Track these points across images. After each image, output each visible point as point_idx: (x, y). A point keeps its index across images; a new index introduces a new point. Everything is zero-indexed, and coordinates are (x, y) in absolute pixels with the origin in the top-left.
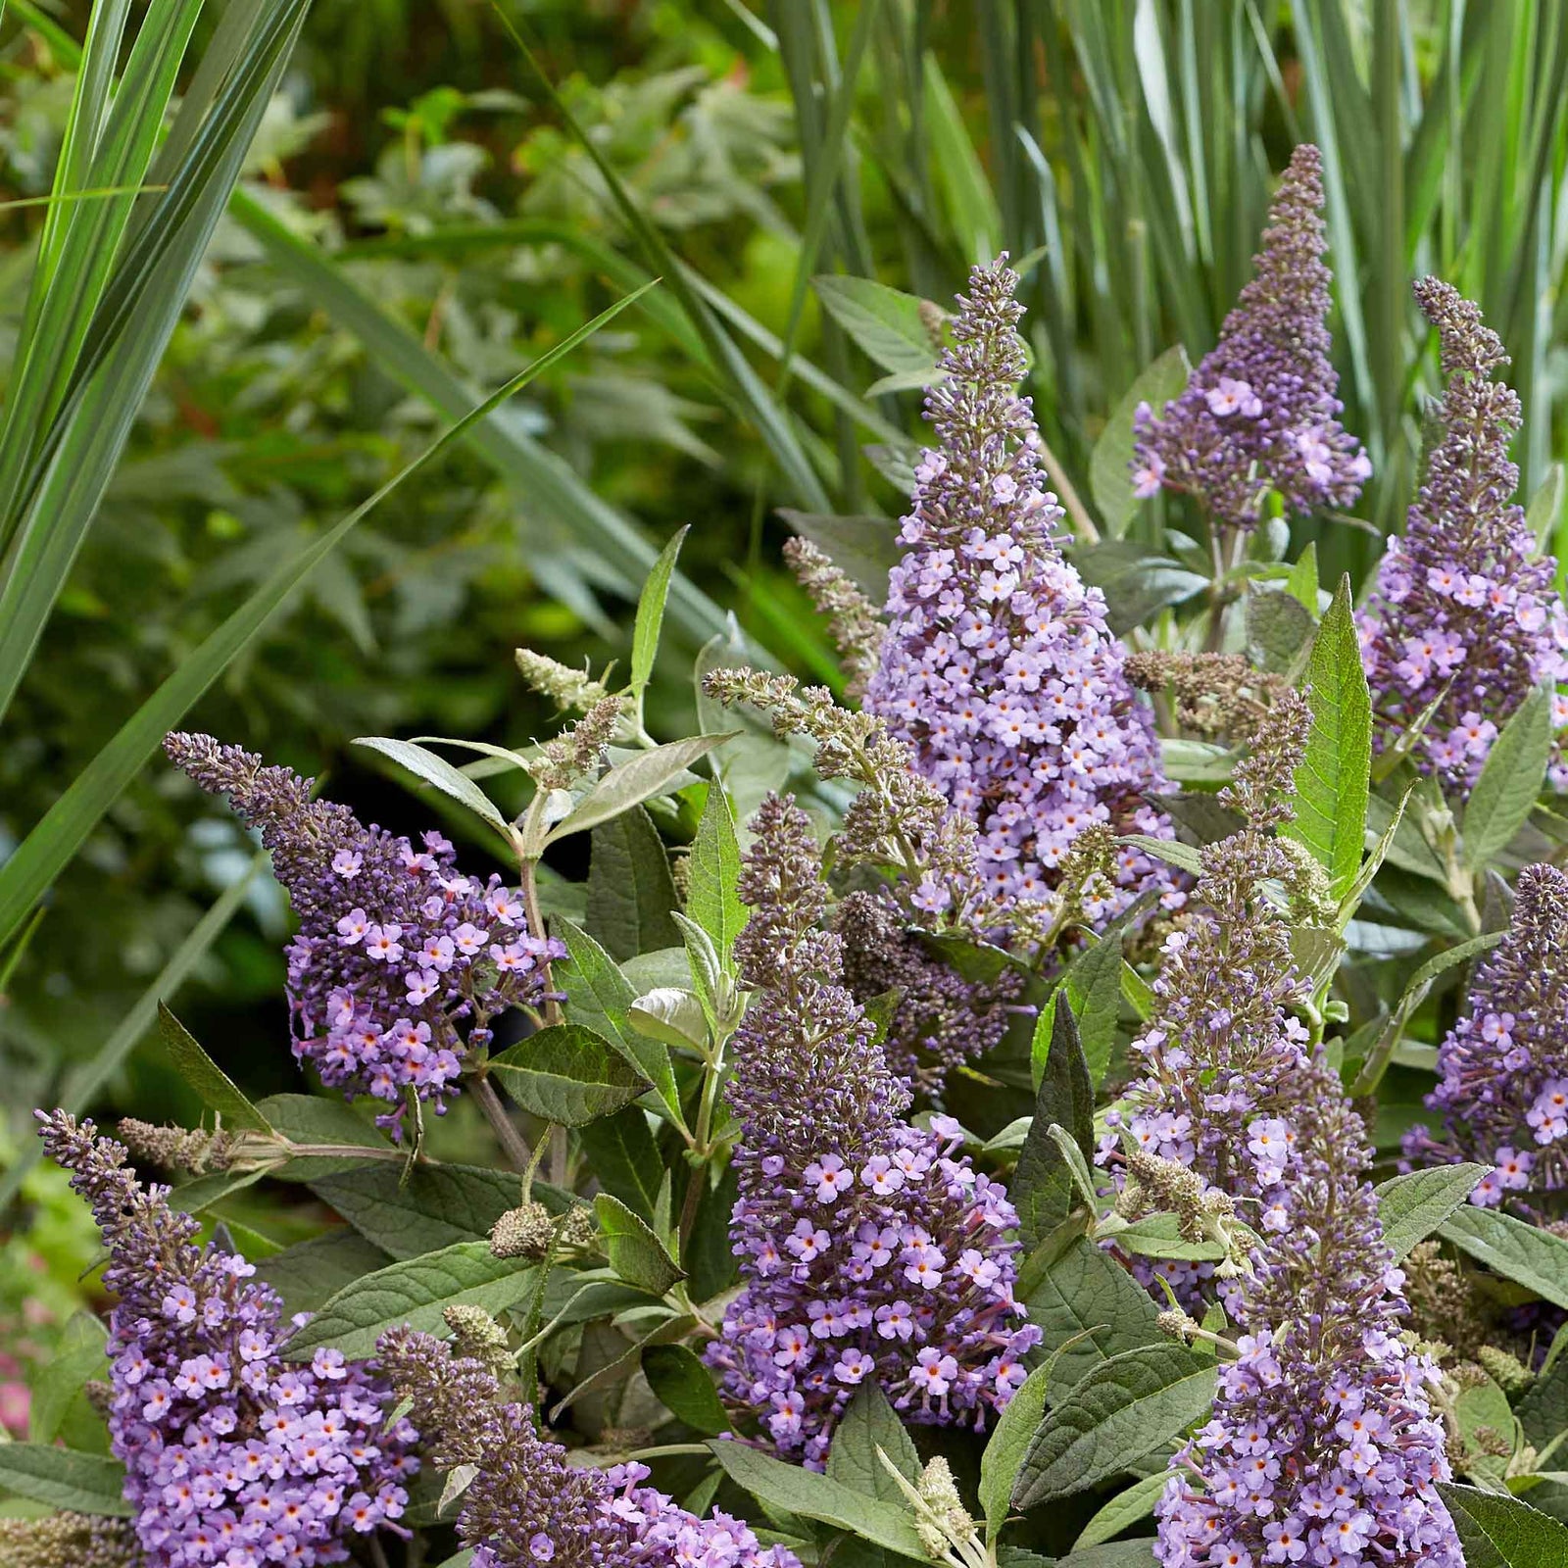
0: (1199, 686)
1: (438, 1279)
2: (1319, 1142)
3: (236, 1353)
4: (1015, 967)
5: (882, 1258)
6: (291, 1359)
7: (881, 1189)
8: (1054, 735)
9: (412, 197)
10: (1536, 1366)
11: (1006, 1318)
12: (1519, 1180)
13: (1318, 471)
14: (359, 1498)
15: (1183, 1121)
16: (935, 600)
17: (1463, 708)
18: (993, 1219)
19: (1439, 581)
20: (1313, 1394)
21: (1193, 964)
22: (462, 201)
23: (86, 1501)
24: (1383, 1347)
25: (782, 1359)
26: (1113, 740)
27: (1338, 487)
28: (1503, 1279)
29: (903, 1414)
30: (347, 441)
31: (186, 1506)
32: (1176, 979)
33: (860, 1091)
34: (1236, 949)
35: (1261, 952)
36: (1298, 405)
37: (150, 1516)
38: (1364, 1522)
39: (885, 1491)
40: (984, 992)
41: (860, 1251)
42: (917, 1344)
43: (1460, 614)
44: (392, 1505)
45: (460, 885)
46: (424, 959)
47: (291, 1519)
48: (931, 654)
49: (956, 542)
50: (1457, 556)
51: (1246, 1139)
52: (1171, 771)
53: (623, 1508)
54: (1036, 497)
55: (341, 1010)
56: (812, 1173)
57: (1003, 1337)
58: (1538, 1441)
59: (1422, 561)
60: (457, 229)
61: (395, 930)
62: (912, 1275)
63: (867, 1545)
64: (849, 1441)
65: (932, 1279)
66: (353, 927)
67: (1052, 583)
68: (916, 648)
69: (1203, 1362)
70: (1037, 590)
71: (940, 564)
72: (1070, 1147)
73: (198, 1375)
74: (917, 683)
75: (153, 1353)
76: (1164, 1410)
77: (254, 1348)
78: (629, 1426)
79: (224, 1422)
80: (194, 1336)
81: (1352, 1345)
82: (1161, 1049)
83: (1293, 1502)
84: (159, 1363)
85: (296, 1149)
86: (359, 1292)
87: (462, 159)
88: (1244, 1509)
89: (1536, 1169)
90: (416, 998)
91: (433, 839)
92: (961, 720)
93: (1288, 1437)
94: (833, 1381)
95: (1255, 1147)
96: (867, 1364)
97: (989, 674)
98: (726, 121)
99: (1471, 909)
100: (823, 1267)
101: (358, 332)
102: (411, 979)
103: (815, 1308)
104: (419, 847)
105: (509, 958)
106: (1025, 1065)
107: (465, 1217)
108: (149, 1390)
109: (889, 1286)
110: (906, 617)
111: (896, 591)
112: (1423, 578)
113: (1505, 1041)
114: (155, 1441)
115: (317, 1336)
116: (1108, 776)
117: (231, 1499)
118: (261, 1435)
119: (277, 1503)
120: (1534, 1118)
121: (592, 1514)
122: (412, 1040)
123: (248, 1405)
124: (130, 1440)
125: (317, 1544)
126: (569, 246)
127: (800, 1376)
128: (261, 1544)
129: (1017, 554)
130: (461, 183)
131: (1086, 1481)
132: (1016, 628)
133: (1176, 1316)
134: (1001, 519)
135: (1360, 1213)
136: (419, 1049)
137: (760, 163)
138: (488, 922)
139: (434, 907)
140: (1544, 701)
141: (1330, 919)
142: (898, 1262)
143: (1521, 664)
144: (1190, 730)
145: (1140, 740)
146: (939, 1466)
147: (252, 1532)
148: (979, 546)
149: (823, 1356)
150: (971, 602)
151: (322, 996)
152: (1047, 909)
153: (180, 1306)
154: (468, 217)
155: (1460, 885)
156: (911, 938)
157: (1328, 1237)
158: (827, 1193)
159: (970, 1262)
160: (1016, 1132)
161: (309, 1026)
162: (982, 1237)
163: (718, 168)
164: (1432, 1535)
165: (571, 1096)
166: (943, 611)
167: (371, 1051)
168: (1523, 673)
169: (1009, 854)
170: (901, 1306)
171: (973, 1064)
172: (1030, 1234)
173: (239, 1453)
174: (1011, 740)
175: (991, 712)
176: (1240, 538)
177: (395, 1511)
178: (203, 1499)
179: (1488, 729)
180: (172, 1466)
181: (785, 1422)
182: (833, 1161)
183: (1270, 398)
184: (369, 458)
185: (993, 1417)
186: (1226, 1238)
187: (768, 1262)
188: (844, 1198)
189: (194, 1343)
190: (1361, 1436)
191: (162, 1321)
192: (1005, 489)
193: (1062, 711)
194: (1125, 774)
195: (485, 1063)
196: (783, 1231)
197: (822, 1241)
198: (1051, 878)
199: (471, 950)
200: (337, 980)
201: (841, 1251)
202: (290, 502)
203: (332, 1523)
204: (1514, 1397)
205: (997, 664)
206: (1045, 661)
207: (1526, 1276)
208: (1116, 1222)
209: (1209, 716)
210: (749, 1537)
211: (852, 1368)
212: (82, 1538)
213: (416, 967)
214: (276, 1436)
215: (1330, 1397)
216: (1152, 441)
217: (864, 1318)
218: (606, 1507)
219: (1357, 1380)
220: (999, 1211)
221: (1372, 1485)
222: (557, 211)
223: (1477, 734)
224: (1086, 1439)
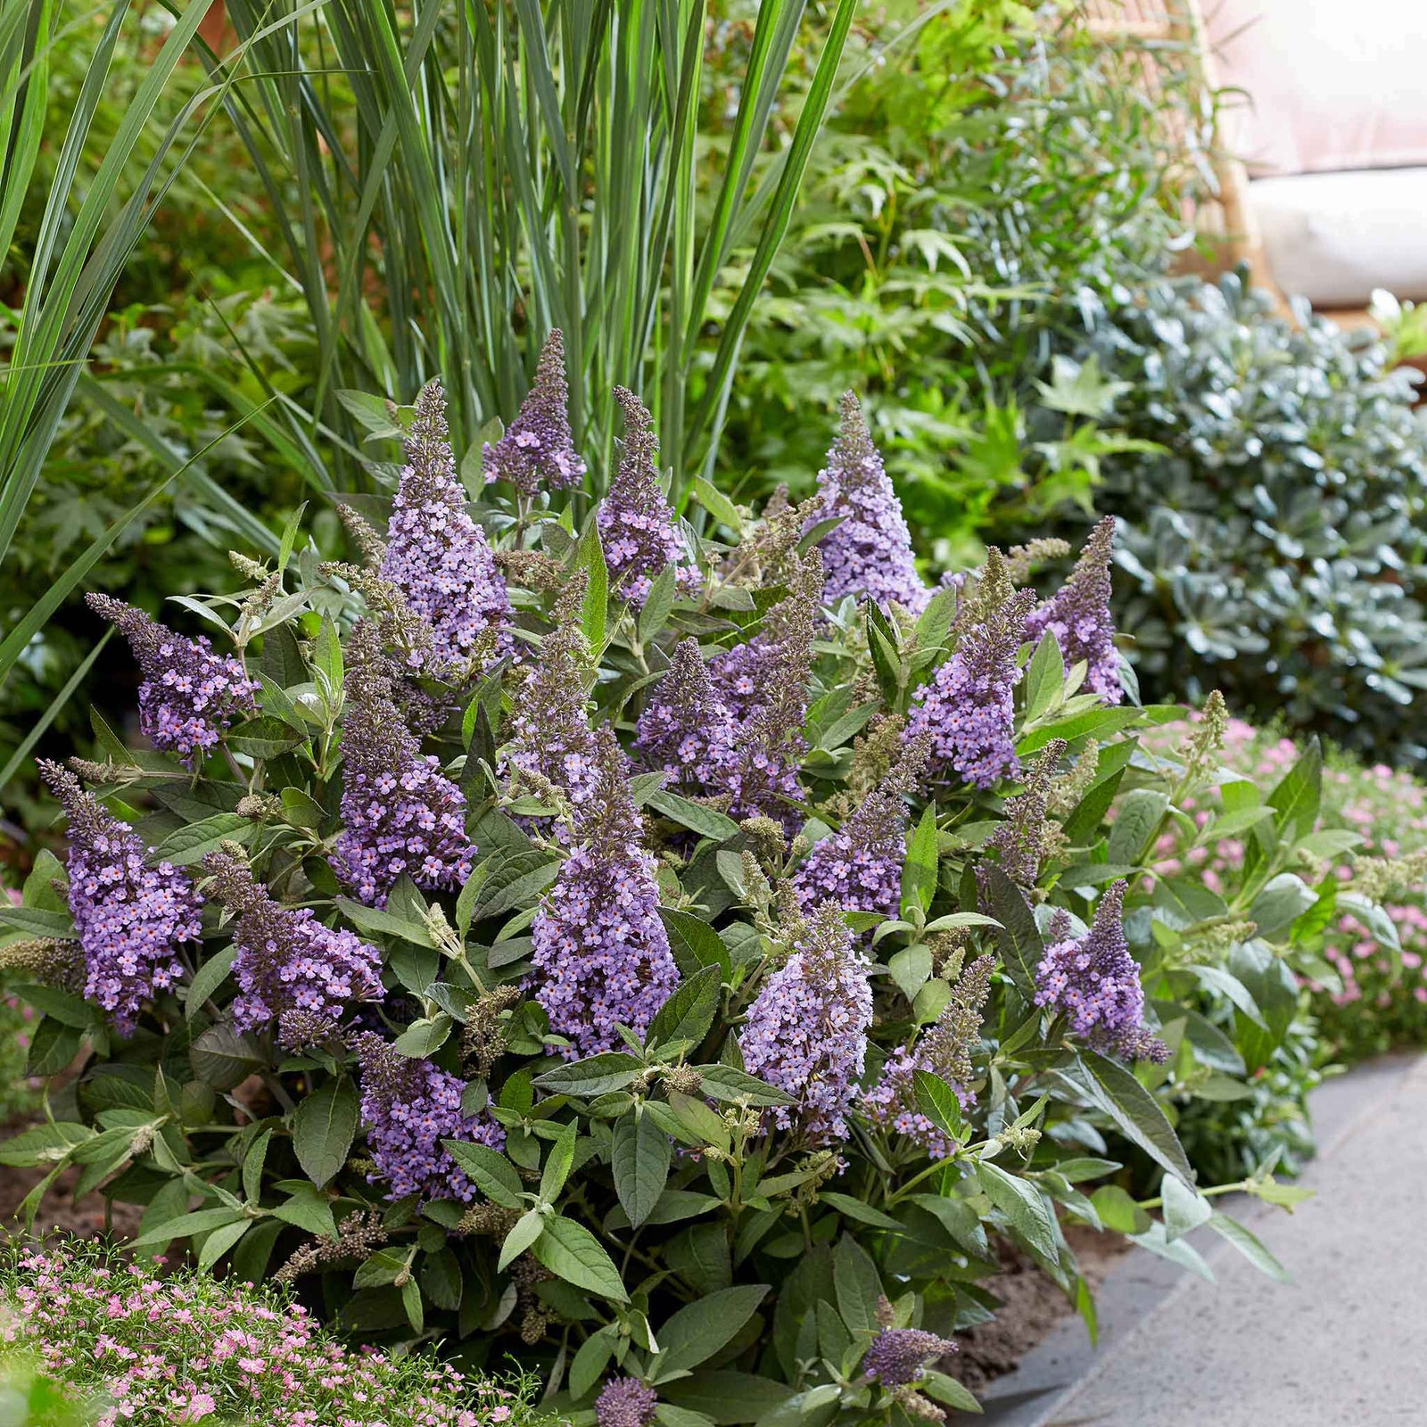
0: (525, 566)
1: (211, 829)
2: (607, 763)
3: (125, 866)
4: (450, 691)
5: (409, 818)
6: (150, 867)
7: (409, 788)
8: (464, 588)
9: (123, 352)
10: (687, 859)
11: (462, 843)
12: (675, 779)
13: (565, 471)
14: (181, 926)
15: (535, 756)
16: (411, 531)
17: (637, 574)
18: (454, 799)
19: (625, 518)
20: (603, 872)
21: (538, 687)
22: (147, 353)
23: (52, 932)
24: (634, 851)
25: (365, 862)
26: (490, 590)
27: (573, 477)
28: (673, 822)
29: (418, 885)
30: (94, 460)
31: (104, 932)
32: (532, 694)
33: (399, 745)
34: (558, 681)
35: (568, 681)
36: (555, 443)
37: (87, 937)
38: (626, 927)
39: (414, 918)
40: (437, 701)
41: (399, 815)
42: (423, 855)
43: (635, 533)
44: (195, 930)
45: (214, 659)
46: (201, 691)
47: (151, 937)
48: (409, 554)
49: (418, 506)
50: (634, 507)
51: (563, 763)
52: (513, 601)
53: (304, 928)
54: (453, 485)
55: (164, 714)
56: (378, 781)
57: (459, 851)
58: (690, 892)
59: (617, 510)
60: (145, 367)
61: (188, 679)
62: (422, 825)
63: (406, 942)
64: (396, 897)
65: (431, 827)
66: (169, 678)
67: (462, 523)
68: (402, 551)
69: (551, 859)
70: (455, 526)
71: (412, 515)
72: (487, 768)
73: (109, 875)
74: (403, 567)
75: (89, 865)
76: (535, 880)
77: (134, 863)
78: (294, 893)
79: (121, 895)
80: (107, 858)
81: (620, 849)
82: (524, 726)
83: (595, 919)
84: (92, 869)
85: (145, 773)
86: (176, 837)
87: (146, 334)
88: (574, 923)
89: (682, 774)
90: (198, 708)
91: (201, 638)
92: (423, 583)
93: (593, 891)
94: (388, 872)
95: (567, 766)
96: (403, 864)
97: (435, 563)
98: (263, 316)
99: (643, 661)
100: (382, 822)
101: (105, 409)
102: (196, 700)
103: (380, 840)
104: (197, 643)
105: (236, 690)
106: (459, 733)
107: (218, 803)
108: (87, 881)
109: (412, 829)
110: (397, 539)
111: (392, 527)
112: (617, 518)
113: (668, 718)
114: (90, 904)
115: (159, 857)
116: (487, 606)
117: (125, 928)
118: (137, 900)
119: (145, 930)
120: (681, 752)
121: (291, 932)
122: (197, 726)
123: (131, 887)
124: (78, 903)
125: (162, 947)
126: (195, 372)
127: (373, 869)
128: (138, 948)
129: (447, 510)
130: (146, 345)
131: (503, 910)
132: (447, 543)
133: (539, 839)
134: (439, 495)
135: (624, 793)
136: (200, 730)
137: (281, 334)
138: (228, 674)
139: (205, 668)
140: (672, 570)
141: (591, 663)
142: (416, 820)
143: (660, 553)
144: (519, 585)
145: (500, 590)
146: (436, 907)
147: (133, 943)
148: (429, 507)
149: (383, 860)
150: (427, 532)
151: (155, 709)
152: (464, 665)
153: (101, 845)
154: (150, 361)
155: (638, 650)
156: (407, 679)
157: (611, 804)
158: (385, 790)
159: (446, 818)
160: (460, 761)
161: (149, 722)
162: (449, 808)
163: (261, 337)
164: (654, 932)
165: (266, 747)
166: (415, 536)
167: (178, 732)
168: (662, 557)
169: (445, 641)
170: (418, 838)
171: (434, 733)
172: (470, 806)
173: (127, 908)
174: (446, 591)
175: (436, 579)
176: (530, 499)
177: (196, 932)
178: (112, 929)
179: (648, 583)
180: (96, 915)
181: (368, 890)
182: (387, 776)
183: (543, 439)
184: (105, 468)
185: (459, 888)
186: (560, 805)
187: (358, 821)
188: (392, 792)
189: (107, 860)
190: (625, 889)
191: (93, 852)
192: (440, 482)
193: (467, 579)
194: (494, 605)
195: (225, 736)
196: (364, 808)
197: (383, 810)
198: (464, 651)
199: (221, 687)
200: (162, 701)
201: (391, 815)
202: (73, 489)
203: (169, 937)
204: (679, 873)
205: (438, 558)
206: (459, 556)
207: (683, 820)
208: (507, 800)
209: (528, 578)
210: (356, 940)
211: (397, 866)
212: (51, 948)
213: (197, 694)
214: (144, 900)
215: (612, 873)
216: (491, 458)
217: (402, 844)
218: (296, 928)
219: (622, 865)
220: (457, 797)
221: (630, 911)
222: (190, 357)
223: (645, 585)
224: (502, 892)
